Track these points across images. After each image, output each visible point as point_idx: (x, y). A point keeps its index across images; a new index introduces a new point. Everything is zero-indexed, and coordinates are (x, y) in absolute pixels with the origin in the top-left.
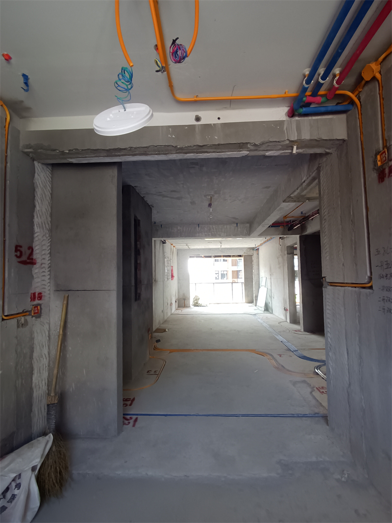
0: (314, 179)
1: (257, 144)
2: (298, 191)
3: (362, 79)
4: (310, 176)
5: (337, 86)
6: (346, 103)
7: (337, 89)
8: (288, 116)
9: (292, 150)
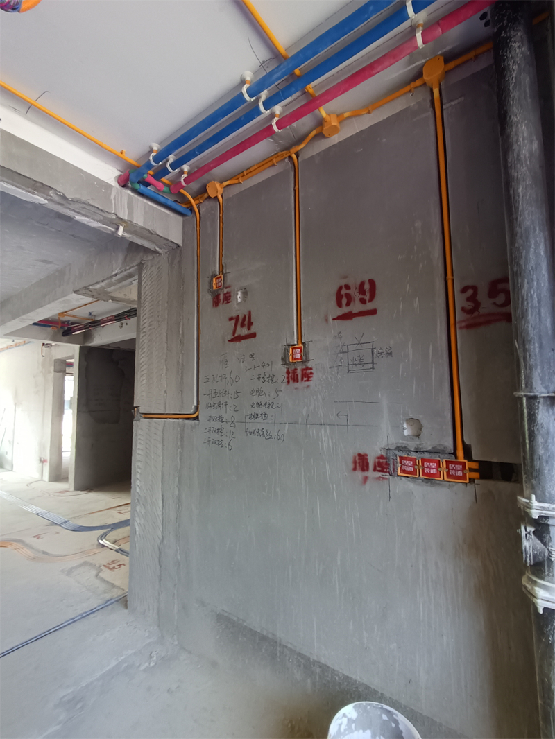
0: (130, 276)
1: (67, 196)
2: (103, 284)
3: (206, 191)
4: (126, 270)
5: (184, 184)
6: (185, 206)
7: (183, 187)
8: (118, 183)
9: (117, 229)
